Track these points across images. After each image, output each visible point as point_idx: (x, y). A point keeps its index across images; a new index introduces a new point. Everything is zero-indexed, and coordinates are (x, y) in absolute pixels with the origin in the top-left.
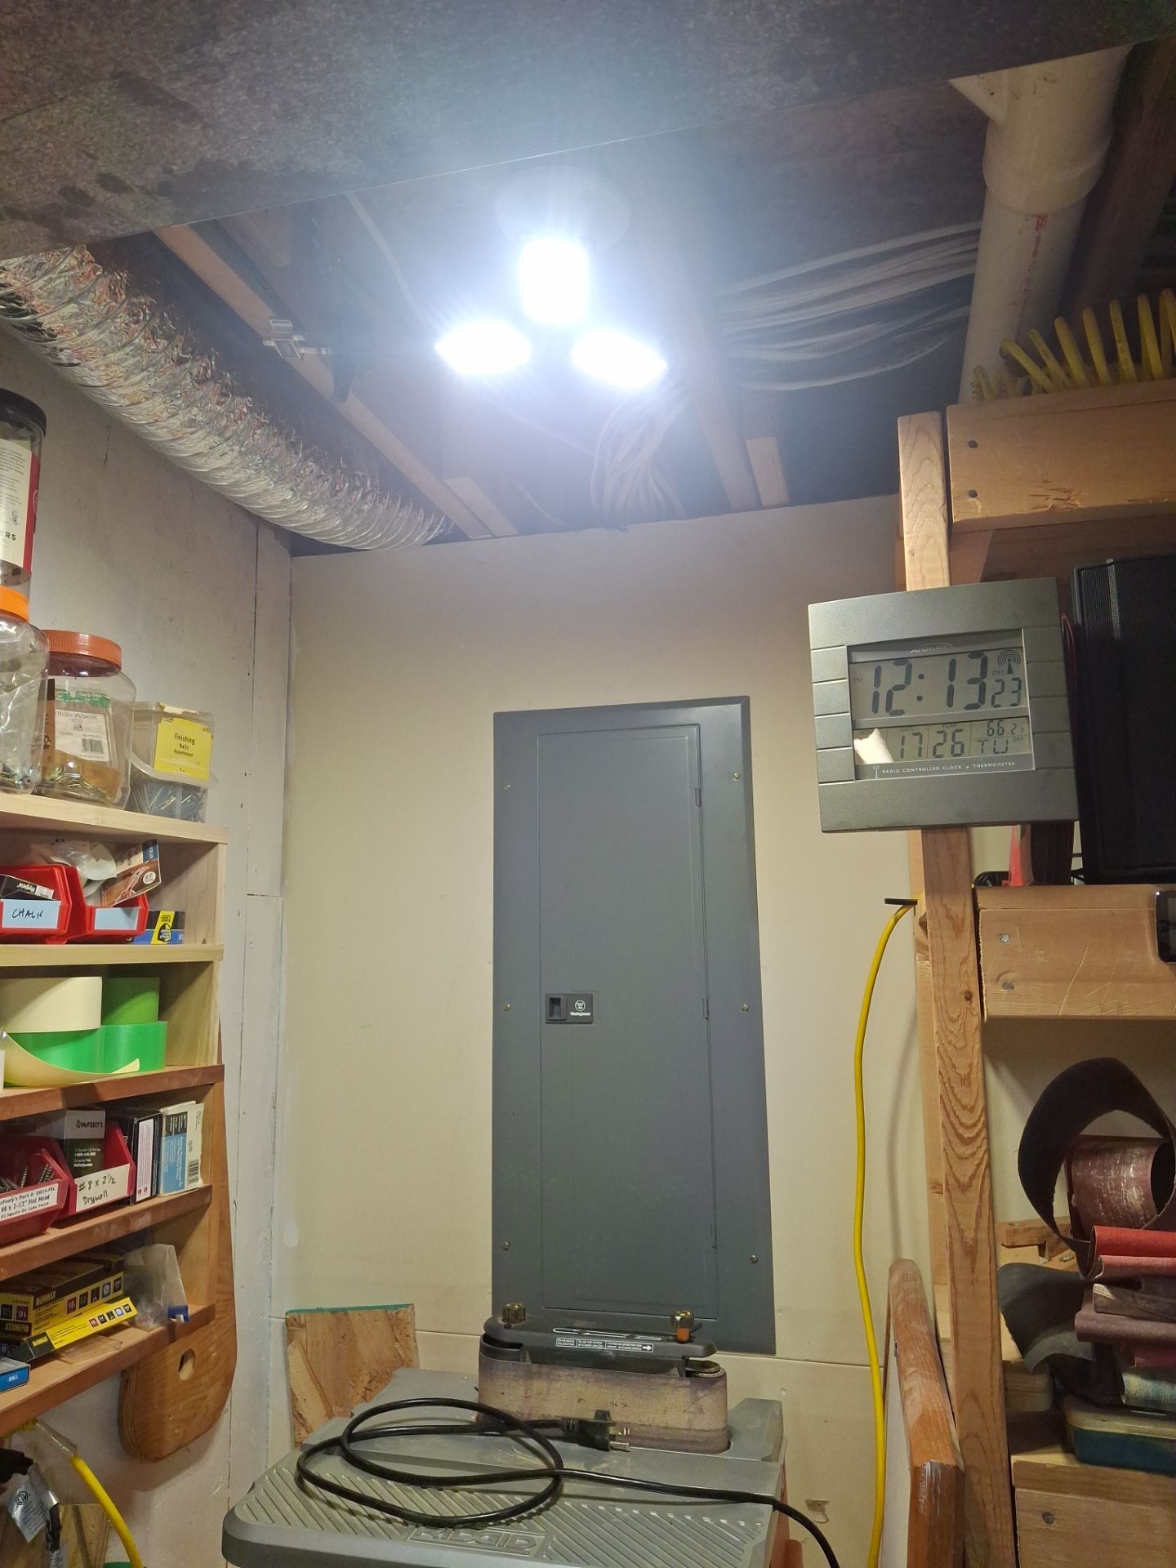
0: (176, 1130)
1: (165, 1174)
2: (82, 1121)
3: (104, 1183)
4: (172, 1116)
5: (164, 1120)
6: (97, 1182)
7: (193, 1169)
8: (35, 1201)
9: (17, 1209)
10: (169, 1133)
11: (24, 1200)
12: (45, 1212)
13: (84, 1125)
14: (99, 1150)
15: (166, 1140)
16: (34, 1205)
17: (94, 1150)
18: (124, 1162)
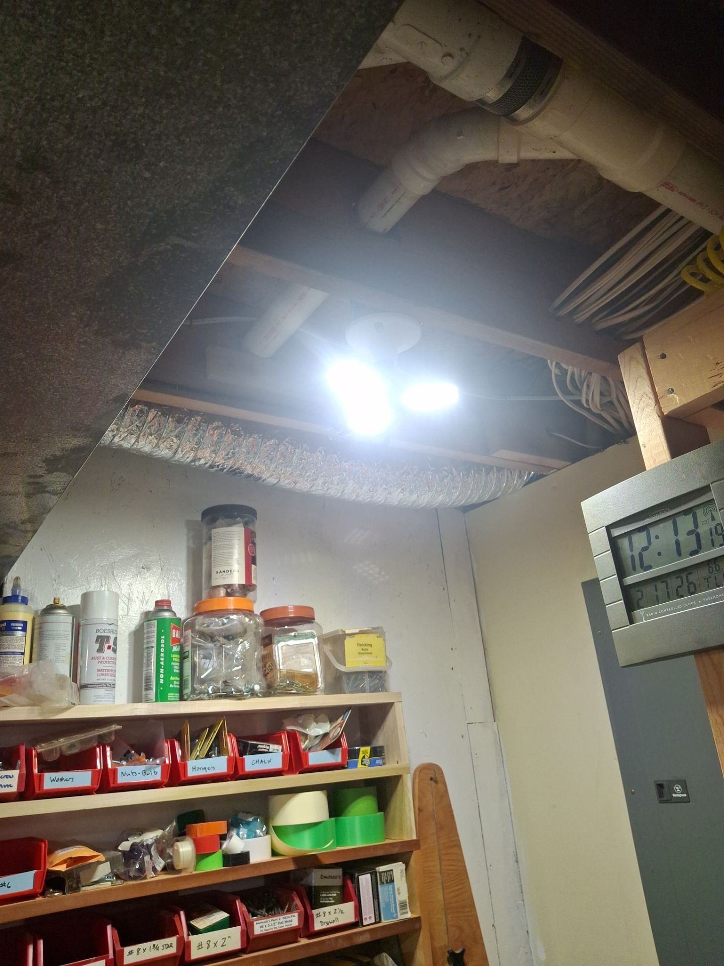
0: (387, 881)
1: (383, 908)
2: (324, 875)
3: (335, 913)
4: (383, 872)
5: (378, 874)
6: (329, 913)
7: (403, 906)
8: (282, 923)
9: (271, 927)
10: (382, 883)
11: (275, 922)
12: (289, 929)
13: (326, 877)
14: (339, 892)
15: (381, 887)
16: (282, 925)
17: (335, 892)
18: (350, 900)
